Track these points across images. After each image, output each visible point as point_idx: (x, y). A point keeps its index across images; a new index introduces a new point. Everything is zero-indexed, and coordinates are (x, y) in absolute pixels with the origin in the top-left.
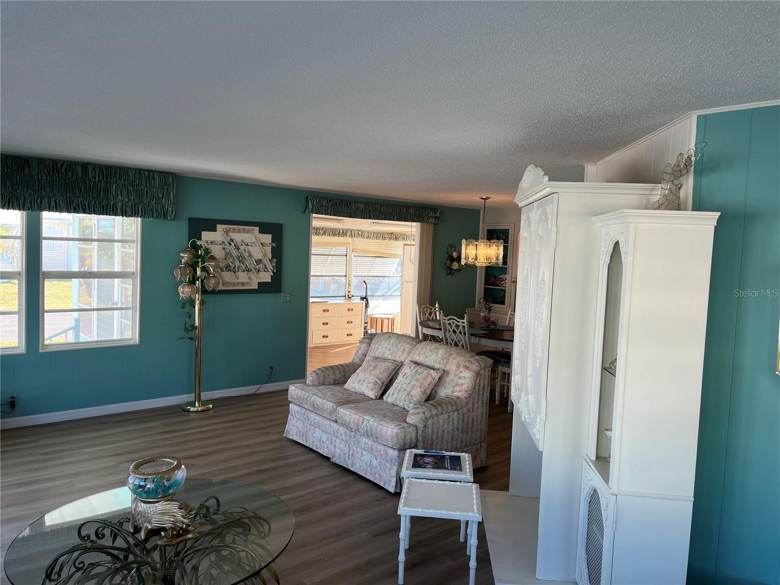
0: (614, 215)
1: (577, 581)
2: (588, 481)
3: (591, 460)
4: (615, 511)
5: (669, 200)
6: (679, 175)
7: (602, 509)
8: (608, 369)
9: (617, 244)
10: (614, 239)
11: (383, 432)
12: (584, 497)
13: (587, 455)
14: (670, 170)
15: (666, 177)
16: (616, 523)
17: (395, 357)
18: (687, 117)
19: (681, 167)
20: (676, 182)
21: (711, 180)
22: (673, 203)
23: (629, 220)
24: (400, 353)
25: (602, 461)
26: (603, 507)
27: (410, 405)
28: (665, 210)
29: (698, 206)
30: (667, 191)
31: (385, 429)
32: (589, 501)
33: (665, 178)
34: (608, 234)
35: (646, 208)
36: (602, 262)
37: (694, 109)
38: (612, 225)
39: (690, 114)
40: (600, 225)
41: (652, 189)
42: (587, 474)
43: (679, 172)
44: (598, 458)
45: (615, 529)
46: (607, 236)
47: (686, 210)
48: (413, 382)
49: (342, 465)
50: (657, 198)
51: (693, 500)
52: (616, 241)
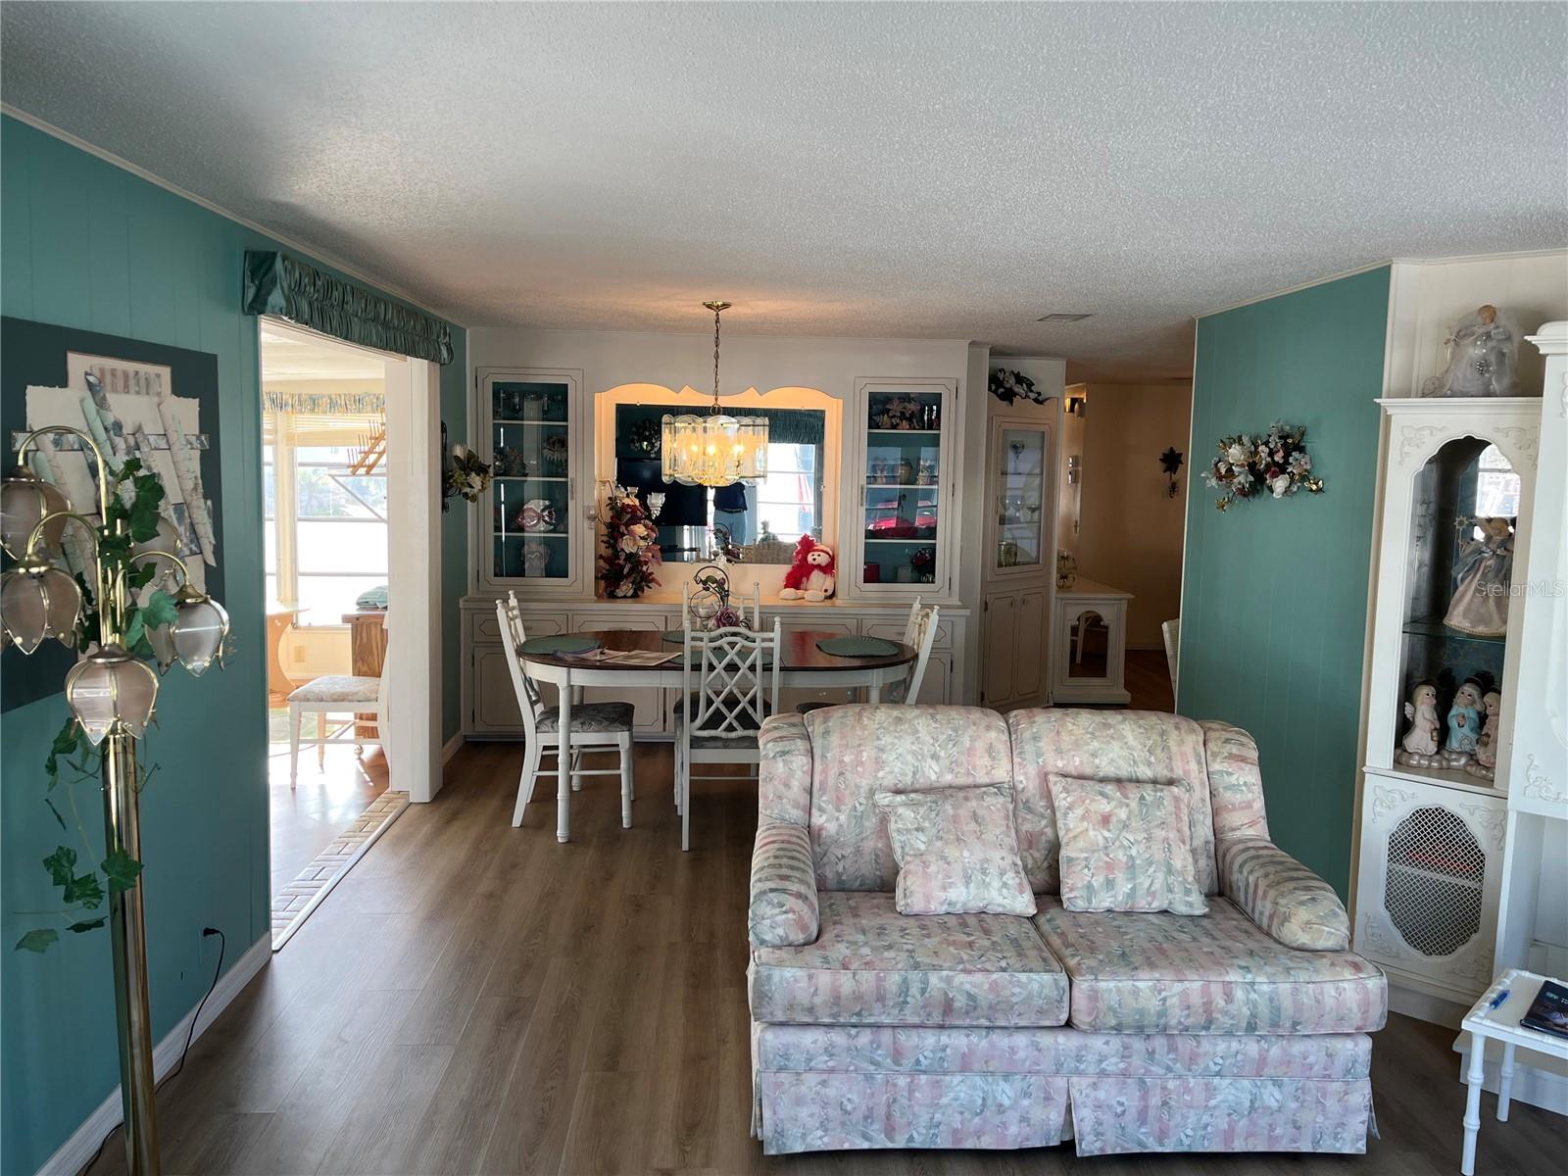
11: (1329, 1002)
17: (969, 774)
24: (986, 761)
27: (1189, 899)
31: (1330, 990)
48: (1159, 834)
49: (1118, 1151)
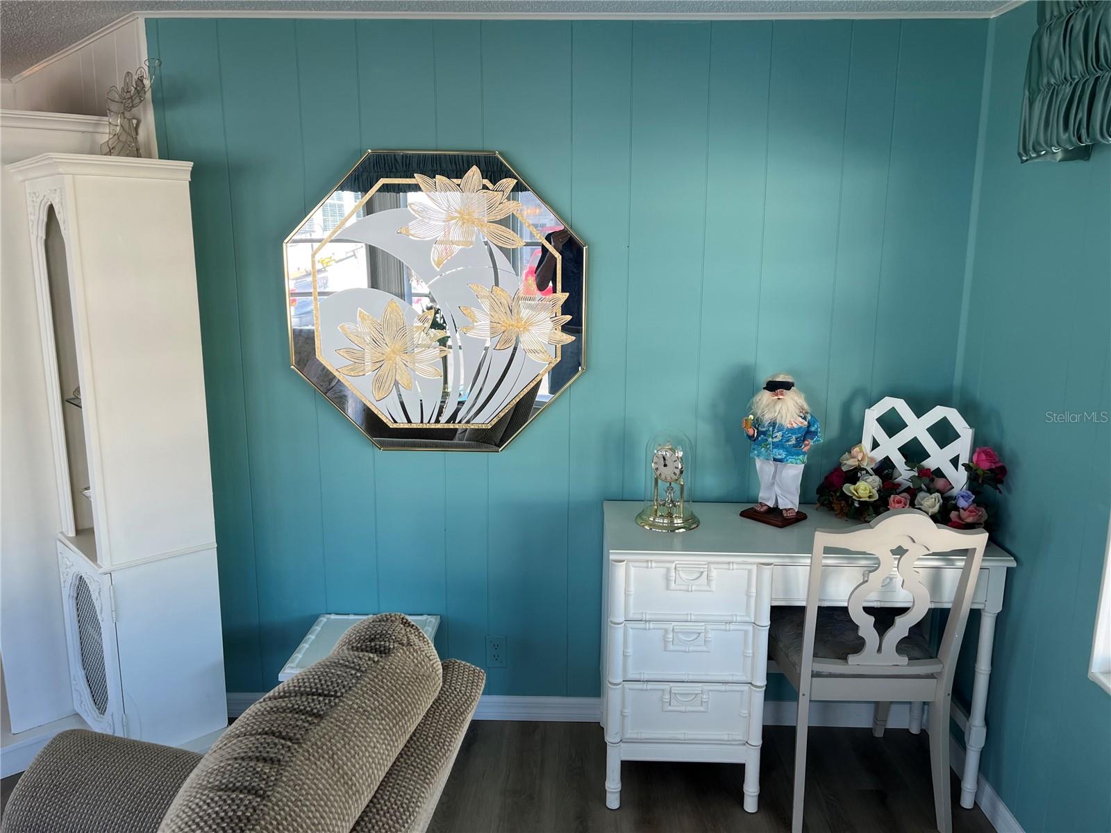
0: (37, 162)
1: (78, 711)
2: (68, 570)
3: (69, 539)
4: (112, 596)
5: (122, 142)
6: (131, 105)
7: (94, 597)
8: (70, 400)
9: (51, 209)
10: (45, 200)
12: (67, 592)
13: (62, 533)
14: (117, 98)
15: (114, 107)
16: (116, 610)
18: (131, 19)
19: (132, 92)
20: (128, 115)
21: (178, 116)
22: (128, 146)
23: (61, 170)
25: (84, 533)
26: (94, 596)
28: (118, 155)
29: (167, 153)
30: (118, 128)
32: (75, 595)
33: (112, 108)
34: (35, 193)
35: (92, 152)
36: (33, 237)
37: (138, 7)
38: (38, 178)
39: (134, 14)
40: (21, 178)
41: (97, 125)
42: (66, 559)
43: (130, 100)
44: (78, 532)
45: (116, 618)
46: (34, 195)
47: (150, 157)
50: (106, 138)
51: (216, 546)
52: (49, 203)
